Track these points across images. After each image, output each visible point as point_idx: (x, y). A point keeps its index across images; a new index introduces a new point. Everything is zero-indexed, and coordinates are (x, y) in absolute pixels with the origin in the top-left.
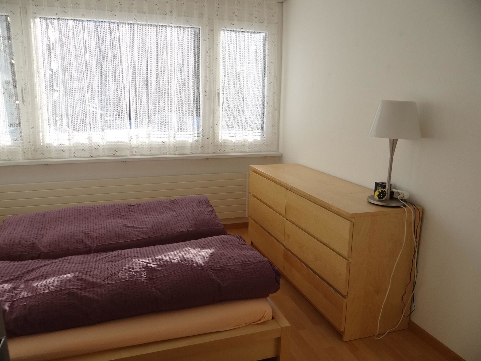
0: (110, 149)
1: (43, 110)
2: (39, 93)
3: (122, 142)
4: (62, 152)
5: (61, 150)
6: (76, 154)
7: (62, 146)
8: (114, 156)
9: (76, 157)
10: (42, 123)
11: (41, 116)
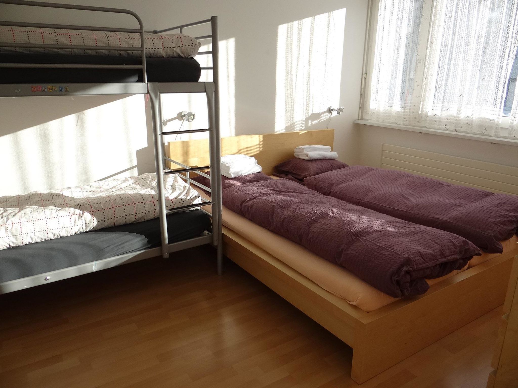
0: (480, 126)
1: (429, 80)
2: (428, 63)
3: (493, 119)
4: (435, 122)
5: (435, 120)
6: (447, 127)
7: (436, 116)
8: (483, 134)
9: (447, 130)
10: (424, 93)
11: (425, 85)
